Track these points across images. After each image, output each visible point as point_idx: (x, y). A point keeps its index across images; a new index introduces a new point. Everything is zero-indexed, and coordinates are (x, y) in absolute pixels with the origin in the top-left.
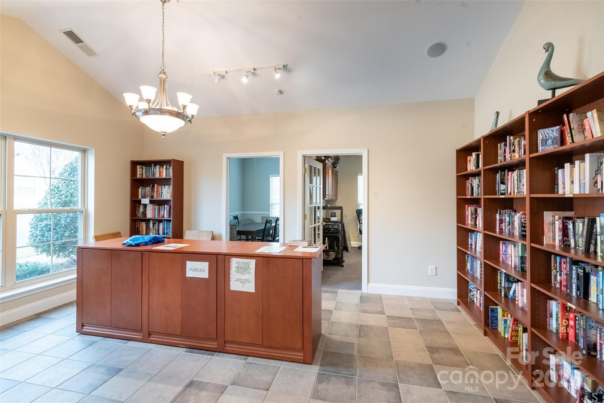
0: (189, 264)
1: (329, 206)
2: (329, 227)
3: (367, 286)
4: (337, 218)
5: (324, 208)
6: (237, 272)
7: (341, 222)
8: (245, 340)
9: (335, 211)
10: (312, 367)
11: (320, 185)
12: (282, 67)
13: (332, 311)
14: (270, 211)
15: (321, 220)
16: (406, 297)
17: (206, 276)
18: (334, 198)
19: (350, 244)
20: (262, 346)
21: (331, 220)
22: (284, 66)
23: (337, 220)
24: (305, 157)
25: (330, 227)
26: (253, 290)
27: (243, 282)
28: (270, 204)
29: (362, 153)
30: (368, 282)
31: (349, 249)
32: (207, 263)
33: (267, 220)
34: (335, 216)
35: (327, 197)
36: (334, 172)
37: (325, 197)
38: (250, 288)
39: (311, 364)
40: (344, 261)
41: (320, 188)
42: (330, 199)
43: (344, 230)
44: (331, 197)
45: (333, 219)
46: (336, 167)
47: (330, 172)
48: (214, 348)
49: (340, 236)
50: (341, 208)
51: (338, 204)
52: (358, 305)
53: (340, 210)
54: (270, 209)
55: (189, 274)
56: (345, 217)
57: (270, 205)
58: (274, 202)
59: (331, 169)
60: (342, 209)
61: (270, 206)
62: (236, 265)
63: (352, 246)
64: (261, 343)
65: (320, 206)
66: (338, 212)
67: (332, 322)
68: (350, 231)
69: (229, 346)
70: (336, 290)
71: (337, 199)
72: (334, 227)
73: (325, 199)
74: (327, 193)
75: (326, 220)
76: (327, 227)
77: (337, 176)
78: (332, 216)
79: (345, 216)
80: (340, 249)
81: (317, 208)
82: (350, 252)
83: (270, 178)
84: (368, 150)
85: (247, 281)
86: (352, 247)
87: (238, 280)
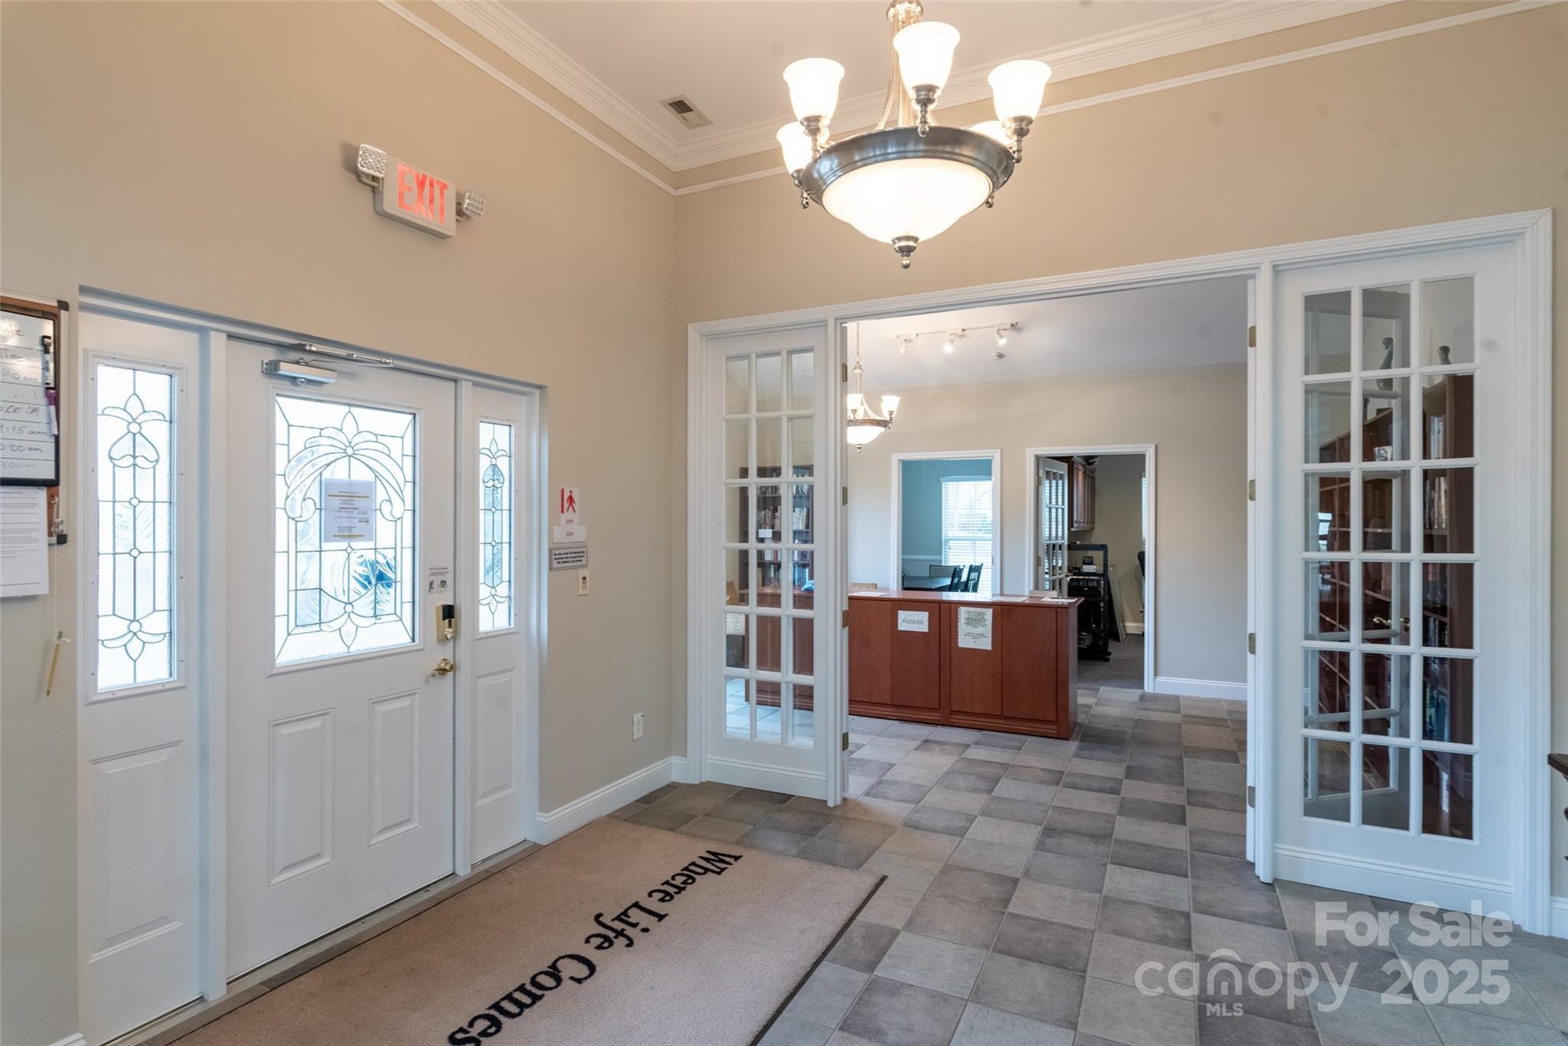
0: (902, 615)
1: (1078, 543)
2: (1079, 584)
3: (1154, 681)
4: (1095, 567)
5: (1070, 547)
6: (967, 624)
7: (1104, 575)
8: (979, 709)
9: (1090, 553)
10: (1070, 742)
11: (1063, 504)
12: (1009, 326)
13: (1092, 706)
14: (943, 553)
15: (1065, 570)
16: (1225, 700)
17: (926, 630)
18: (1086, 526)
19: (1124, 627)
20: (1002, 717)
21: (1084, 571)
22: (1012, 325)
23: (1095, 571)
24: (1038, 458)
25: (1081, 583)
26: (989, 647)
27: (976, 637)
28: (943, 539)
29: (1146, 451)
30: (1156, 674)
31: (1122, 636)
32: (927, 614)
33: (956, 569)
34: (1091, 564)
35: (1075, 525)
36: (1088, 473)
37: (1072, 527)
38: (986, 644)
39: (1067, 739)
40: (1110, 654)
41: (1063, 509)
42: (1080, 529)
43: (1110, 595)
44: (1082, 525)
45: (1087, 569)
46: (1092, 463)
47: (1081, 474)
48: (936, 720)
49: (1102, 605)
50: (1103, 547)
51: (1096, 539)
52: (1136, 703)
53: (1102, 553)
54: (943, 550)
55: (902, 626)
56: (1111, 568)
57: (943, 541)
58: (951, 534)
59: (1081, 467)
60: (1107, 548)
61: (943, 544)
62: (966, 616)
63: (1129, 632)
64: (1000, 714)
65: (1063, 543)
66: (1098, 556)
67: (1092, 715)
68: (1123, 597)
69: (955, 718)
70: (1096, 687)
71: (1093, 528)
72: (1090, 585)
73: (1072, 529)
74: (1075, 519)
75: (1074, 570)
76: (1075, 584)
77: (1094, 479)
78: (1085, 564)
79: (1113, 566)
80: (1102, 628)
81: (1057, 547)
82: (1123, 641)
83: (943, 483)
84: (1156, 447)
85: (982, 635)
86: (1127, 634)
87: (969, 634)
